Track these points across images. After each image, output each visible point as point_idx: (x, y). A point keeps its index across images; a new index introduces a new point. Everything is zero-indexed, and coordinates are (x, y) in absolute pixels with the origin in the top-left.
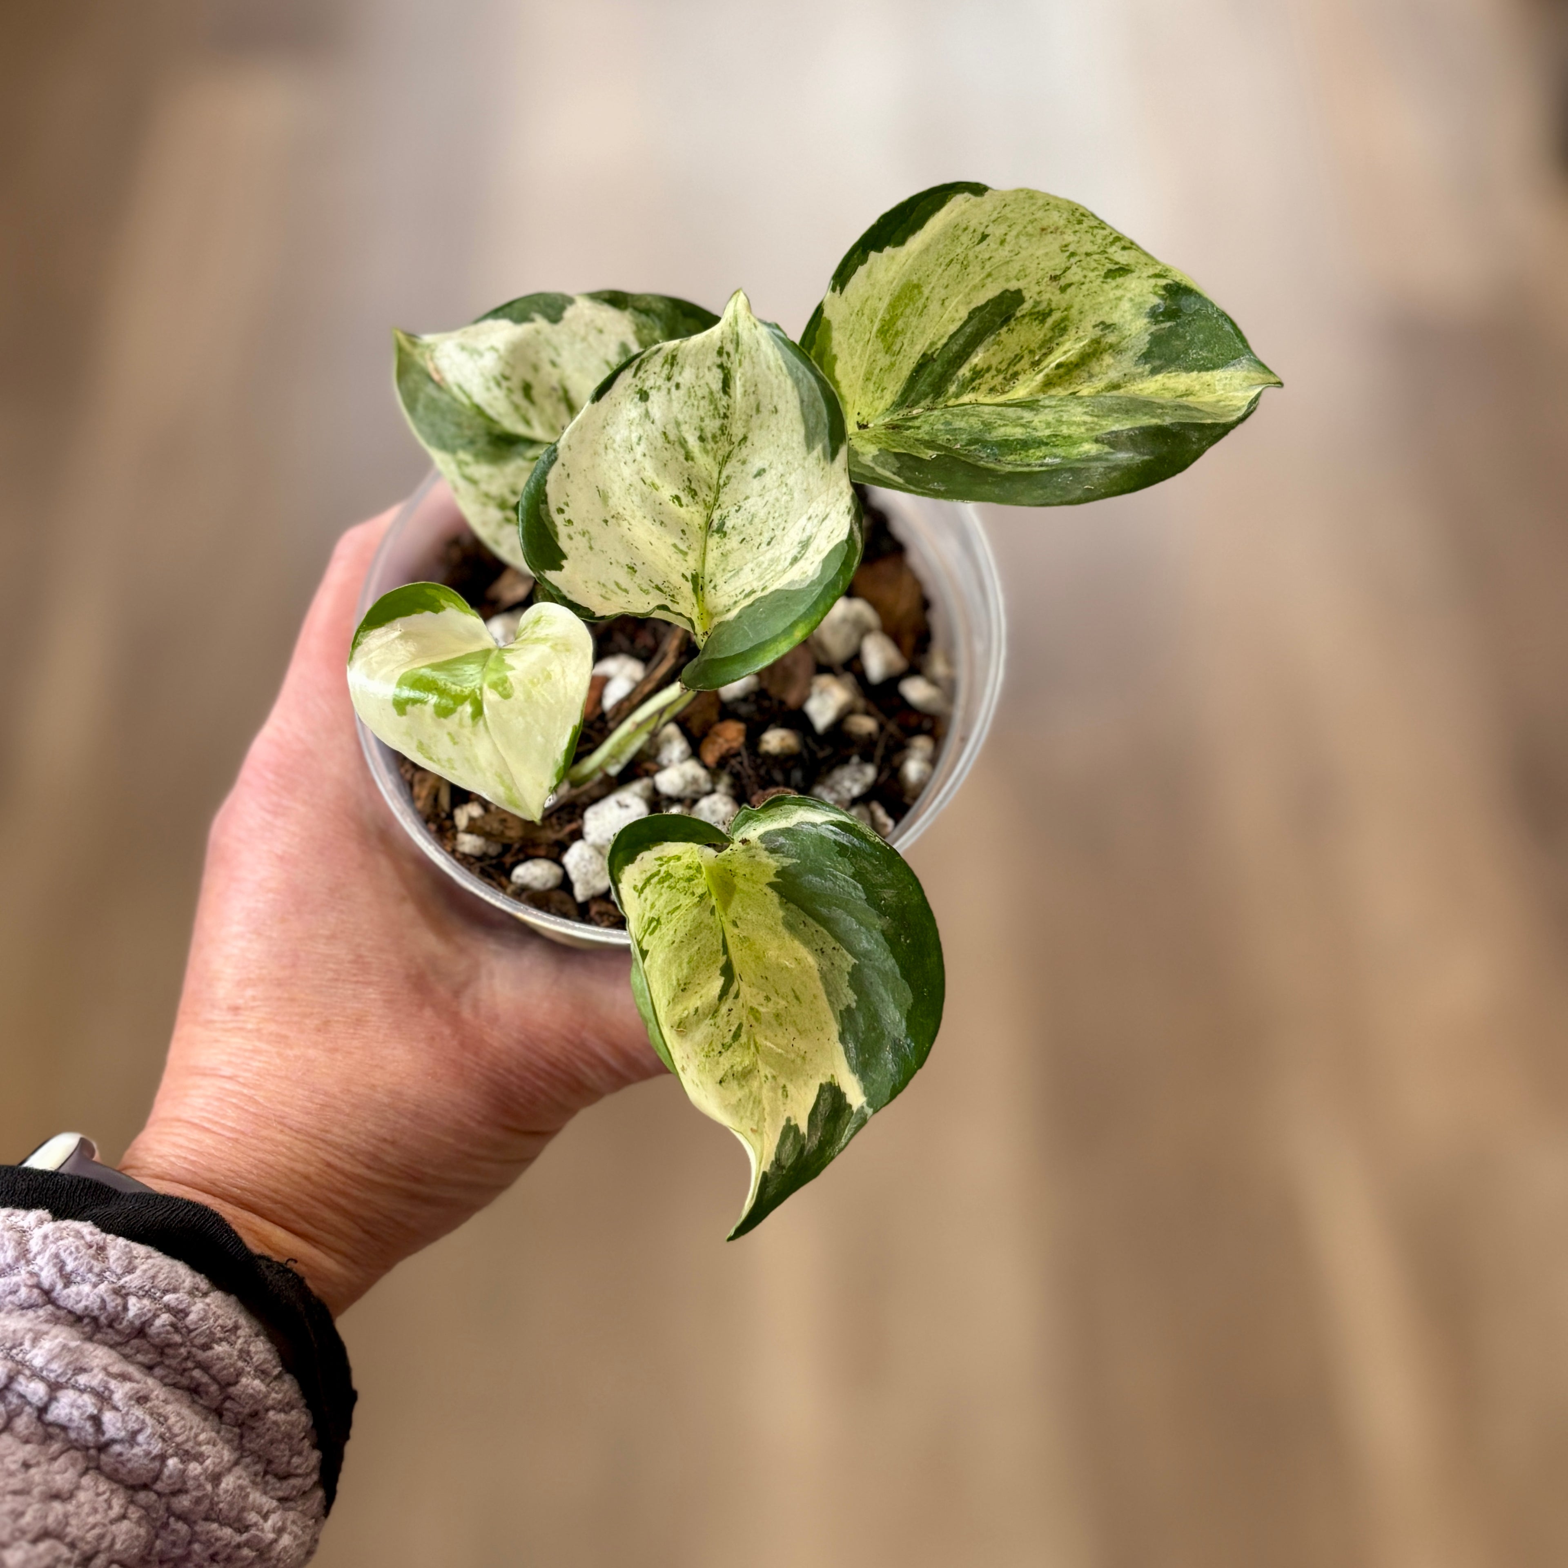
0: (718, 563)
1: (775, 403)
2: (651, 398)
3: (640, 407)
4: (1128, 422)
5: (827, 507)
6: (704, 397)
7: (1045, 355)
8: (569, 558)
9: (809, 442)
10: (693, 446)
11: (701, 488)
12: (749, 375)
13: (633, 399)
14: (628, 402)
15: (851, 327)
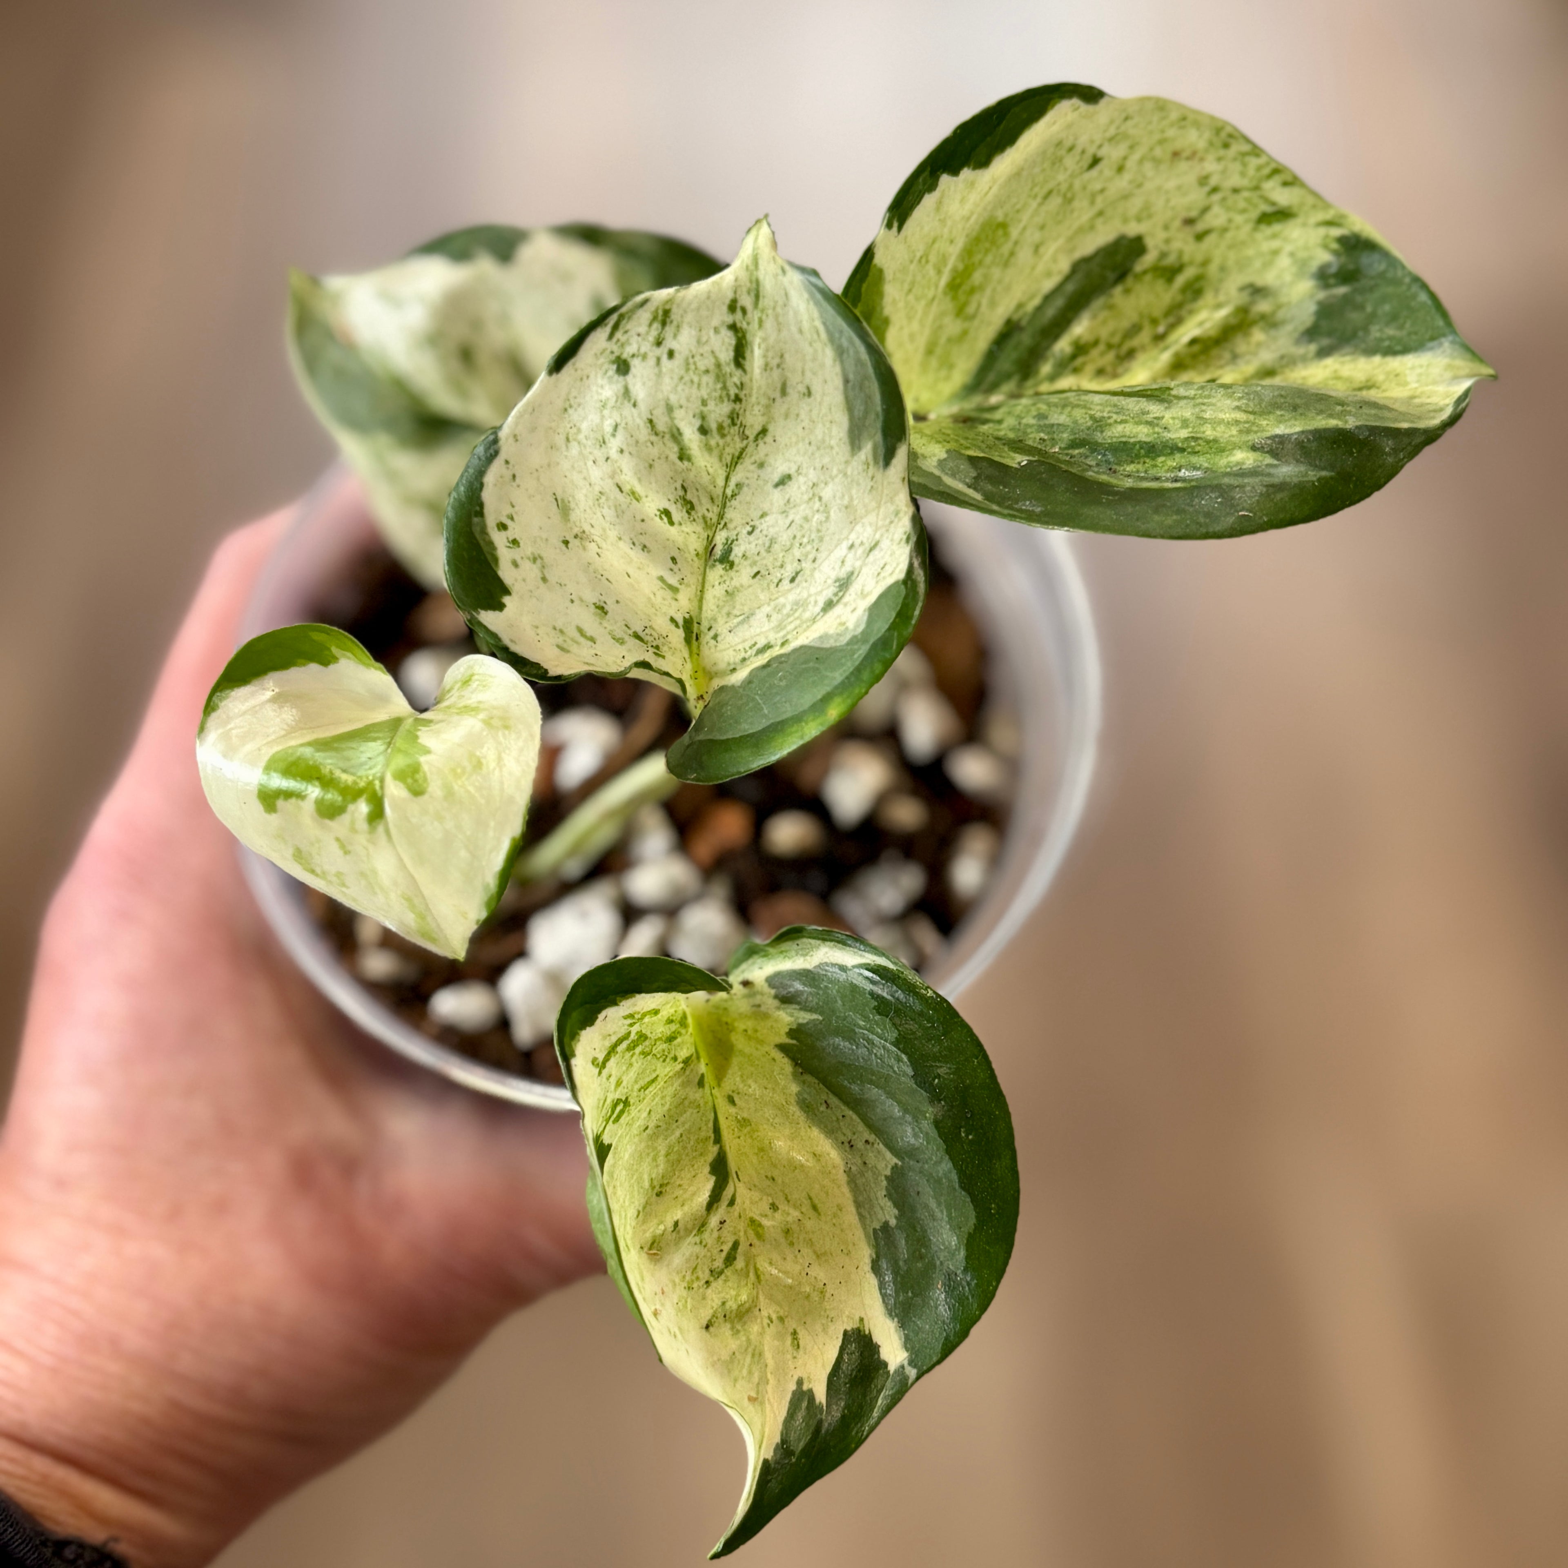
0: (721, 604)
1: (807, 381)
2: (633, 370)
3: (617, 381)
4: (1297, 423)
5: (876, 531)
6: (707, 371)
7: (1172, 327)
8: (513, 594)
9: (855, 438)
10: (690, 440)
11: (699, 500)
12: (771, 340)
13: (606, 371)
14: (599, 375)
15: (909, 279)
